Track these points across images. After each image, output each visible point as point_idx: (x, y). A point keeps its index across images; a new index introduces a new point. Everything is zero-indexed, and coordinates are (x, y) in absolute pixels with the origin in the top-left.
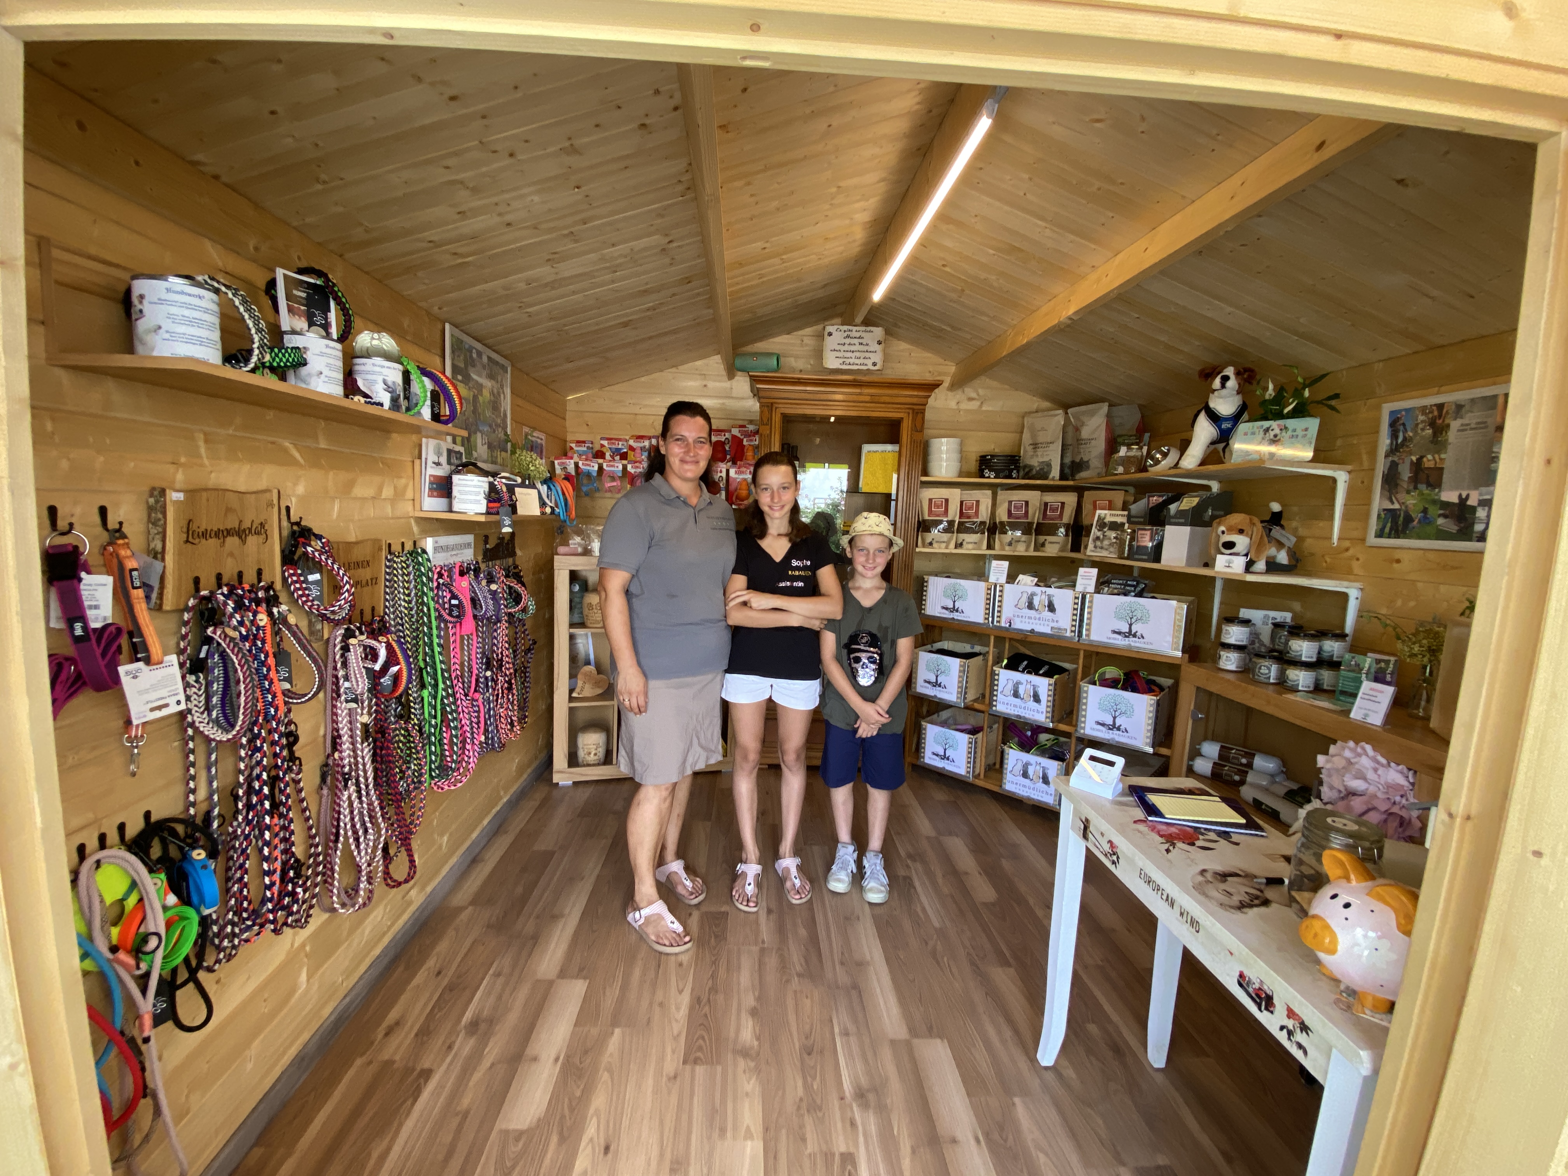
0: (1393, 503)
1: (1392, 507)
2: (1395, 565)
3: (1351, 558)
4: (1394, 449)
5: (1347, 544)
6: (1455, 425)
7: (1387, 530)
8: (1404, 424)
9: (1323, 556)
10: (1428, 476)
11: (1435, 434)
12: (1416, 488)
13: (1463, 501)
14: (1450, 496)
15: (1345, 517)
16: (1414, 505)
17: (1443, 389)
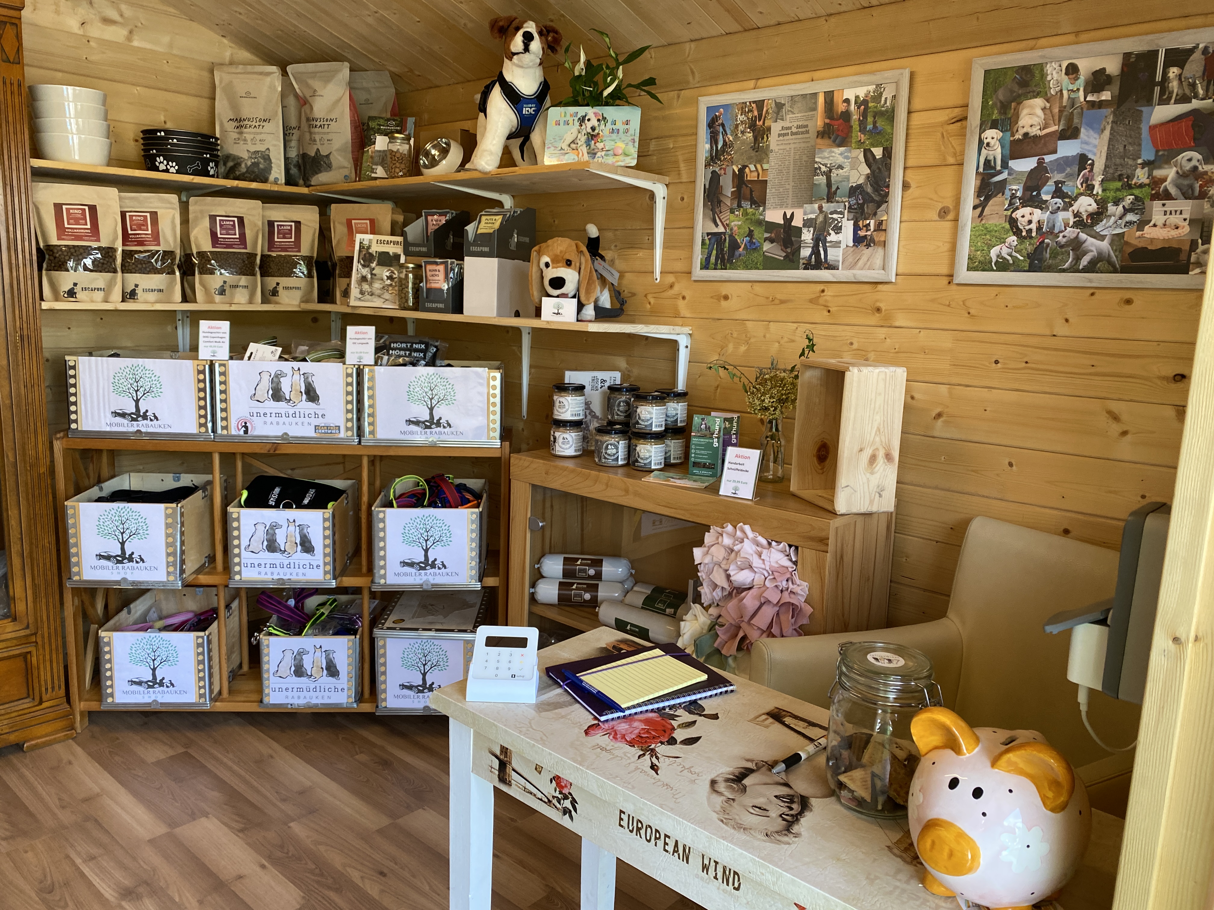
0: (717, 225)
1: (716, 230)
2: (724, 303)
3: (675, 297)
4: (714, 158)
5: (671, 279)
6: (776, 128)
7: (713, 259)
8: (723, 125)
9: (646, 296)
10: (751, 191)
11: (755, 138)
12: (739, 206)
13: (788, 220)
14: (774, 216)
15: (666, 246)
16: (739, 227)
17: (761, 82)
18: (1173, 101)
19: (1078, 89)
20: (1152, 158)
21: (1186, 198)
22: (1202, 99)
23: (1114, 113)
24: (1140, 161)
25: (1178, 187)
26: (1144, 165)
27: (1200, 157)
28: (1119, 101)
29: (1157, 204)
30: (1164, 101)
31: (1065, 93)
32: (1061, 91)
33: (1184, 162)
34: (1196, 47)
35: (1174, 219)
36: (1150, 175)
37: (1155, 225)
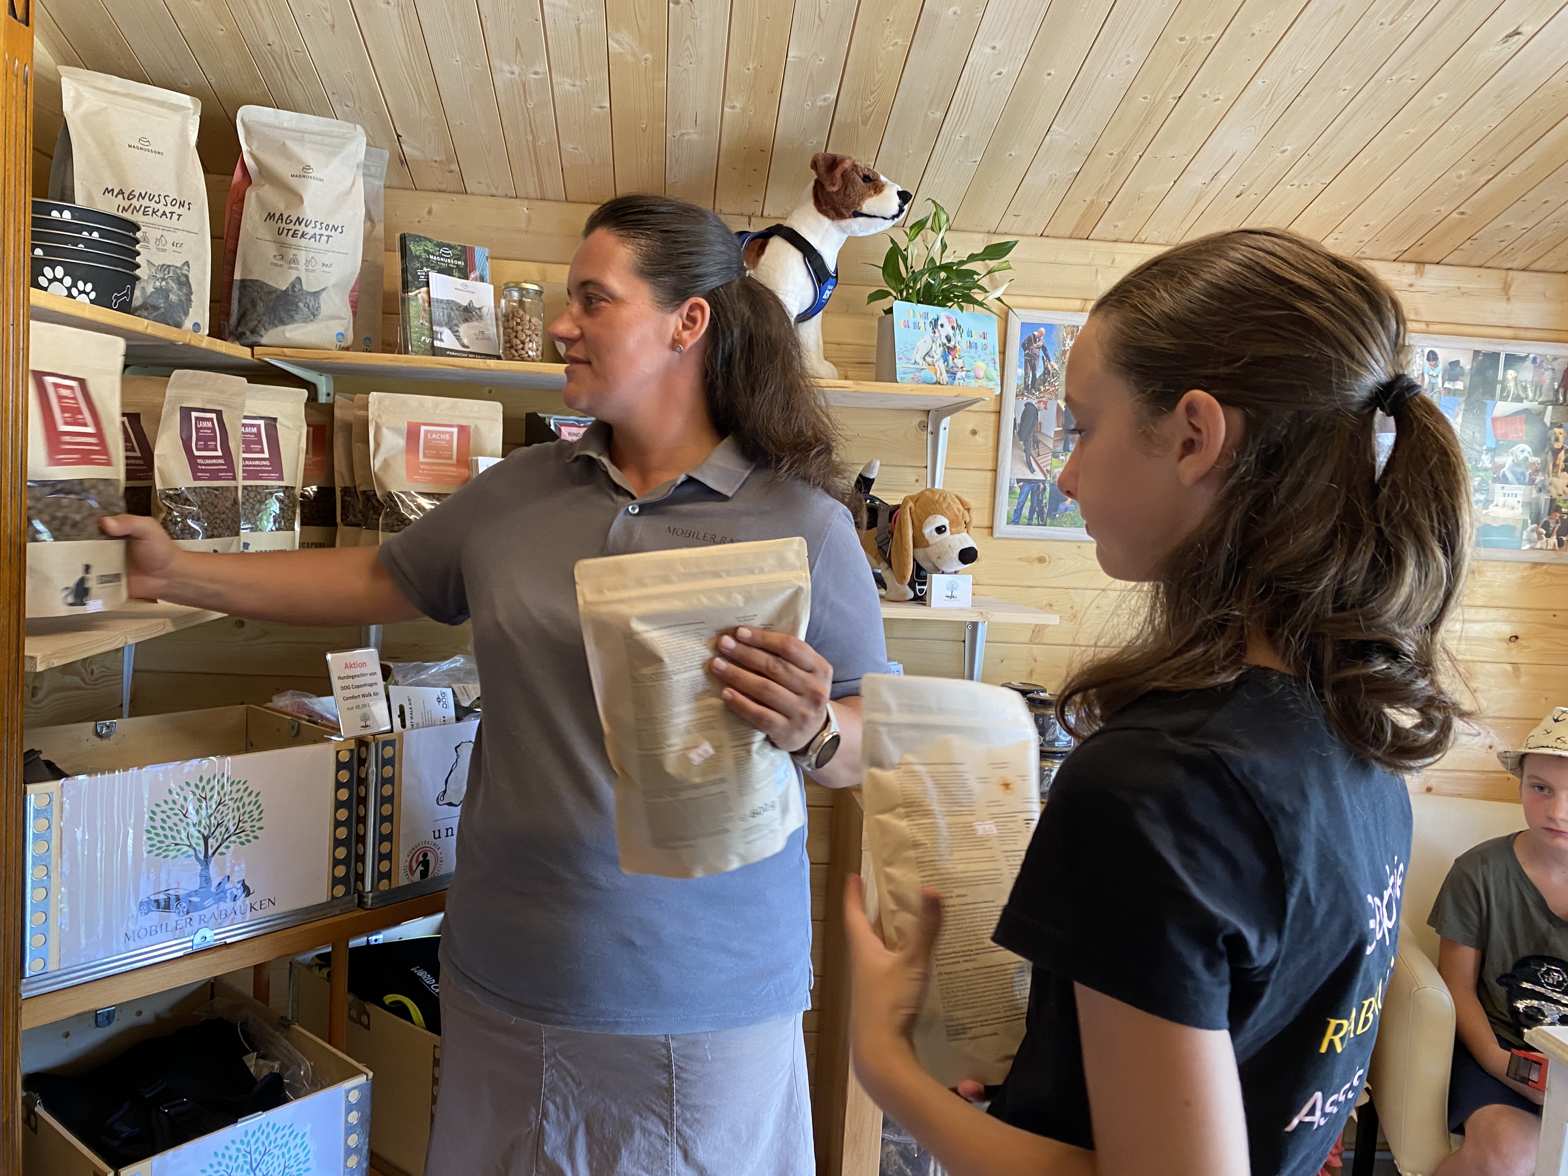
0: (1033, 471)
1: (1030, 476)
2: (1038, 567)
4: (1029, 387)
7: (1026, 512)
8: (1044, 348)
12: (1065, 449)
18: (1510, 399)
19: (1437, 376)
20: (1493, 446)
21: (1520, 484)
22: (1531, 401)
23: (1466, 401)
24: (1485, 447)
25: (1513, 473)
26: (1489, 450)
27: (1530, 450)
28: (1470, 392)
29: (1498, 486)
30: (1504, 398)
31: (1426, 376)
32: (1423, 374)
33: (1518, 453)
34: (1527, 356)
35: (1511, 501)
36: (1492, 461)
37: (1497, 505)
